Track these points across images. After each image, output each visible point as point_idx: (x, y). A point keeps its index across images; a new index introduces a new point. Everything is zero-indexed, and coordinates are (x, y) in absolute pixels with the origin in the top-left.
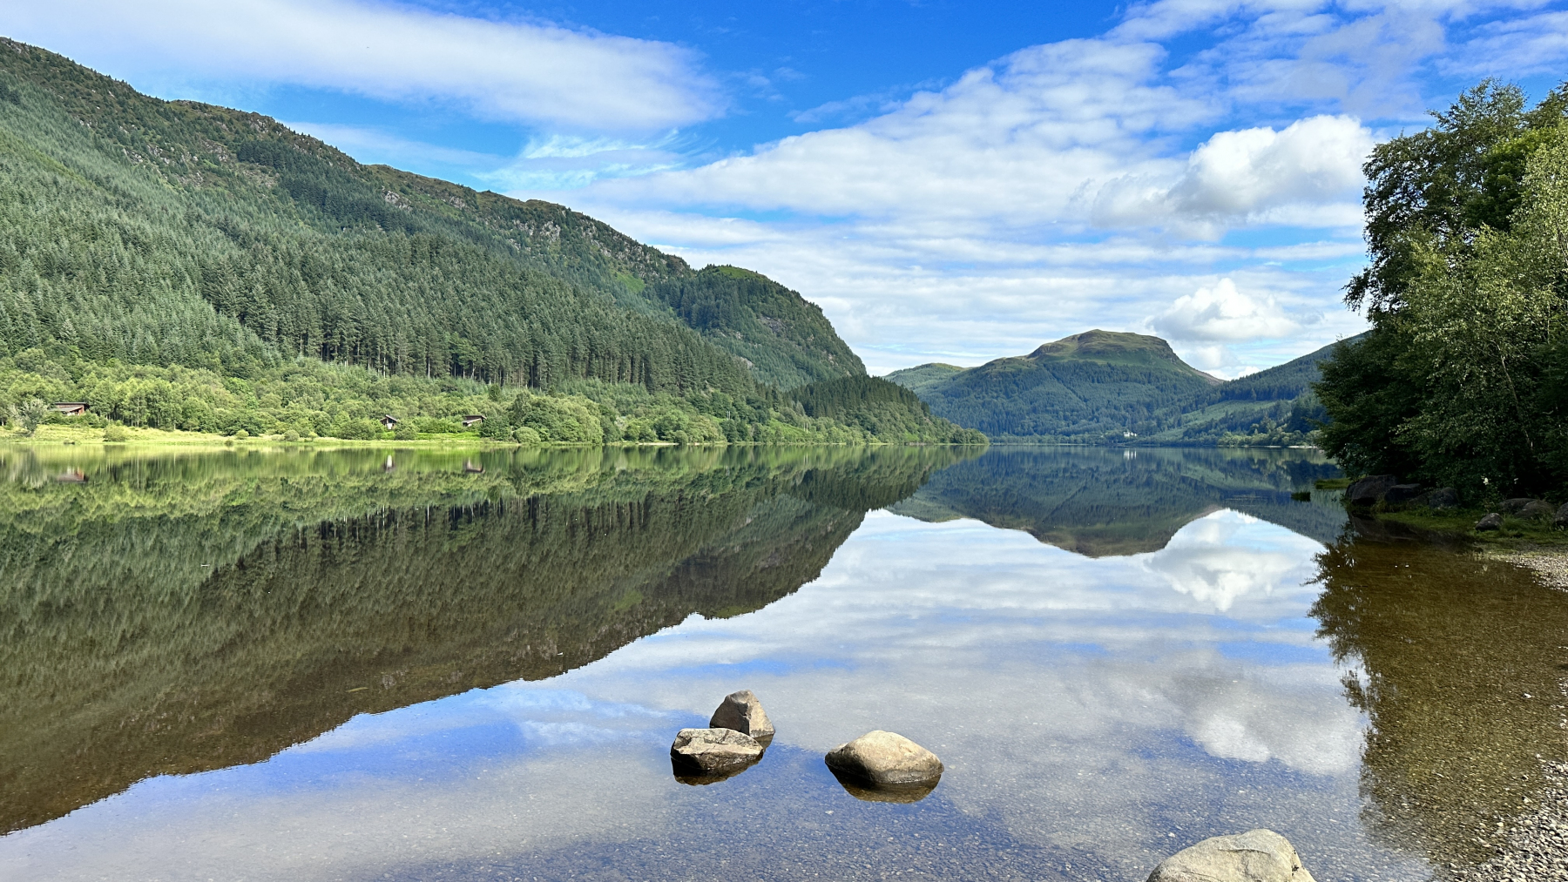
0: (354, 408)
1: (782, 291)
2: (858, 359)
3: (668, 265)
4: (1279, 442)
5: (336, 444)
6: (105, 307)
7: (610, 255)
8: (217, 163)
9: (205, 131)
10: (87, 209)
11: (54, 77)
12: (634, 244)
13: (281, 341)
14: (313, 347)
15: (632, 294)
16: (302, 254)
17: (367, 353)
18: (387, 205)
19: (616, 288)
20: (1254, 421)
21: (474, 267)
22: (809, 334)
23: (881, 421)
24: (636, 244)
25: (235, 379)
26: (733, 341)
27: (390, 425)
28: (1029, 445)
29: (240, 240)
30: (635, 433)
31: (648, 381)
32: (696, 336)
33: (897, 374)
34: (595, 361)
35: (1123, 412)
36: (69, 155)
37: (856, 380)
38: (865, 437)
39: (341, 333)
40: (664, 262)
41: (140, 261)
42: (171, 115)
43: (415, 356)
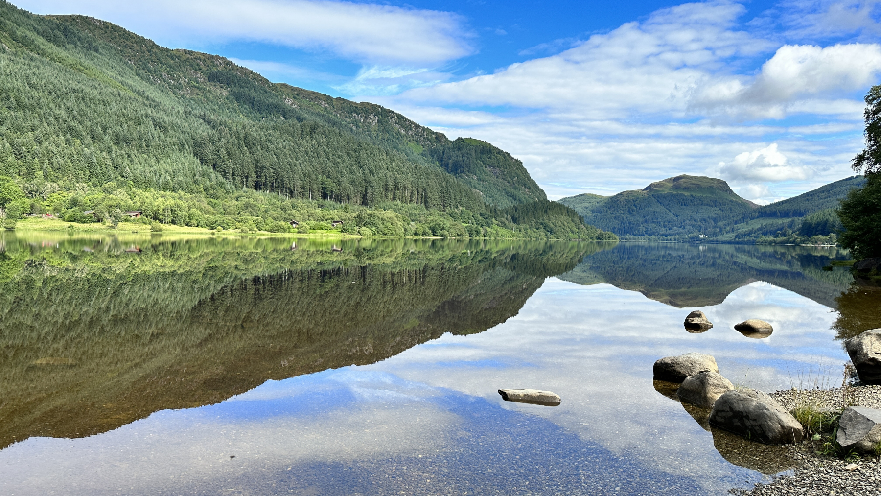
0: (275, 216)
1: (500, 152)
2: (542, 191)
3: (436, 138)
4: (794, 242)
5: (268, 235)
6: (145, 161)
7: (404, 133)
8: (198, 83)
9: (191, 65)
10: (136, 108)
11: (115, 37)
12: (417, 126)
13: (234, 179)
14: (251, 182)
15: (416, 154)
16: (244, 132)
17: (279, 186)
18: (286, 106)
19: (408, 151)
20: (778, 230)
21: (334, 139)
22: (514, 177)
23: (556, 226)
24: (419, 126)
25: (212, 200)
26: (472, 181)
27: (294, 225)
28: (642, 241)
29: (212, 125)
30: (420, 231)
31: (426, 203)
32: (452, 178)
33: (564, 200)
34: (397, 191)
35: (700, 223)
36: (124, 79)
37: (542, 203)
38: (546, 236)
39: (266, 175)
40: (434, 136)
41: (162, 136)
42: (175, 57)
43: (303, 188)
